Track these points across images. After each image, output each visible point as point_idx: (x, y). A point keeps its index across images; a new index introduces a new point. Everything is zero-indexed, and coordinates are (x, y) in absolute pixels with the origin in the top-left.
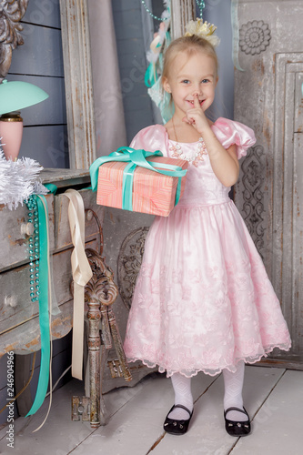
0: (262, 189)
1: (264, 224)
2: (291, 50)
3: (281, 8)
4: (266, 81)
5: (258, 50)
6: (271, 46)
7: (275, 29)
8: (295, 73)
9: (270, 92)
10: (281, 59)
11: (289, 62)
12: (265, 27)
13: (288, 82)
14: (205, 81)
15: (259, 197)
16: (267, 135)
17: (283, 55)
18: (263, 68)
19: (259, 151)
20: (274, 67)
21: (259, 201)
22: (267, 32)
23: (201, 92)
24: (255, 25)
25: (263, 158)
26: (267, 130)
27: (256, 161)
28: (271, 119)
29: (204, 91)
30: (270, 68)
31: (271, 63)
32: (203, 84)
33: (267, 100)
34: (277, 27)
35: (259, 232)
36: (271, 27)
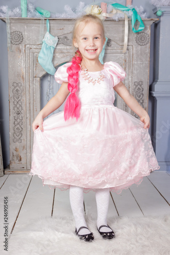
0: (21, 100)
1: (22, 115)
2: (31, 43)
3: (27, 27)
4: (22, 56)
5: (18, 43)
6: (23, 42)
7: (25, 35)
8: (34, 53)
9: (23, 60)
10: (28, 47)
11: (31, 49)
12: (20, 34)
13: (31, 56)
14: (96, 38)
15: (20, 104)
16: (23, 78)
17: (28, 46)
18: (20, 50)
19: (20, 84)
20: (25, 50)
21: (20, 106)
22: (21, 36)
23: (94, 44)
24: (16, 33)
25: (21, 87)
26: (23, 76)
27: (18, 89)
28: (25, 71)
29: (96, 44)
30: (23, 51)
31: (24, 49)
32: (95, 39)
33: (22, 64)
34: (26, 34)
35: (21, 119)
36: (23, 34)
